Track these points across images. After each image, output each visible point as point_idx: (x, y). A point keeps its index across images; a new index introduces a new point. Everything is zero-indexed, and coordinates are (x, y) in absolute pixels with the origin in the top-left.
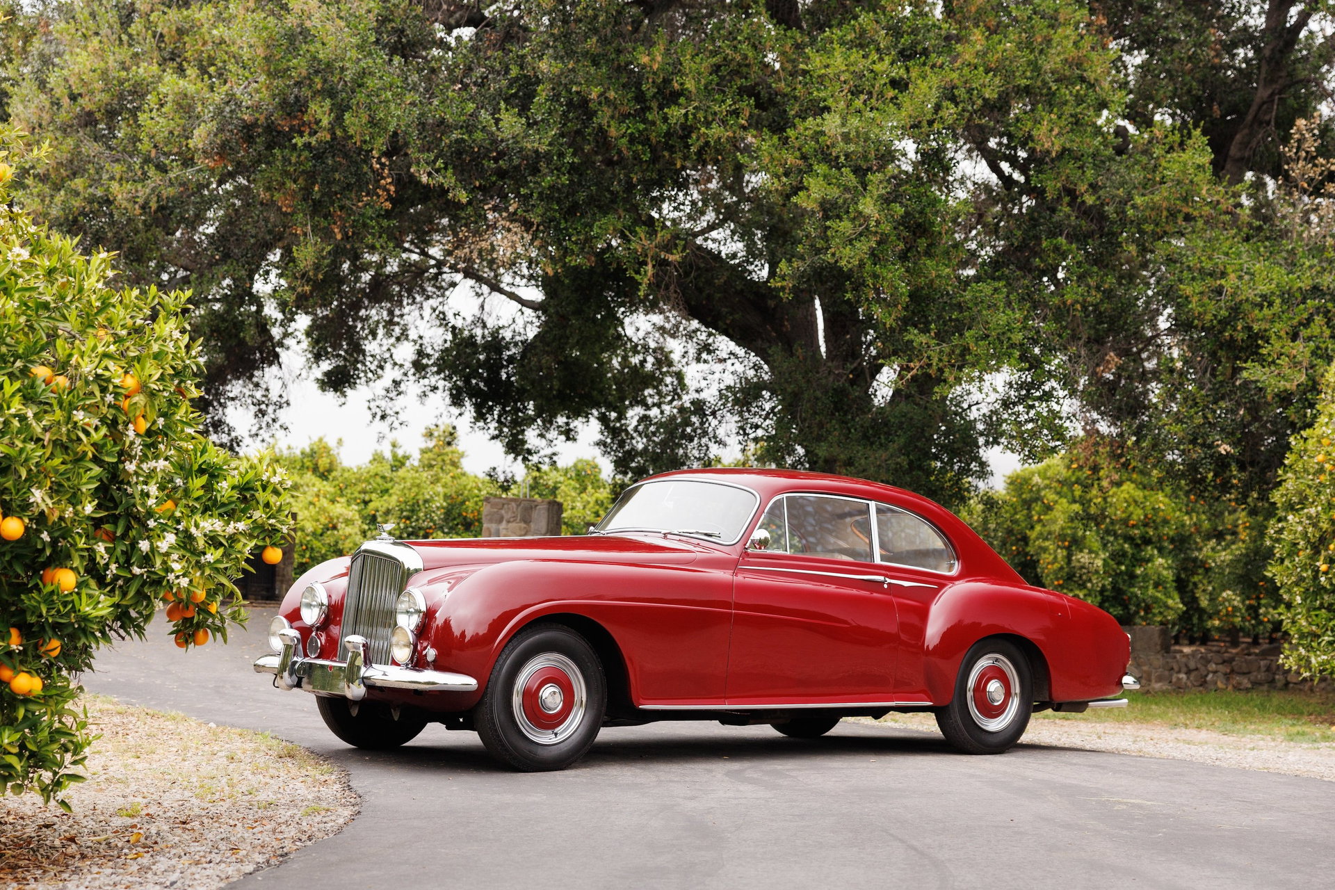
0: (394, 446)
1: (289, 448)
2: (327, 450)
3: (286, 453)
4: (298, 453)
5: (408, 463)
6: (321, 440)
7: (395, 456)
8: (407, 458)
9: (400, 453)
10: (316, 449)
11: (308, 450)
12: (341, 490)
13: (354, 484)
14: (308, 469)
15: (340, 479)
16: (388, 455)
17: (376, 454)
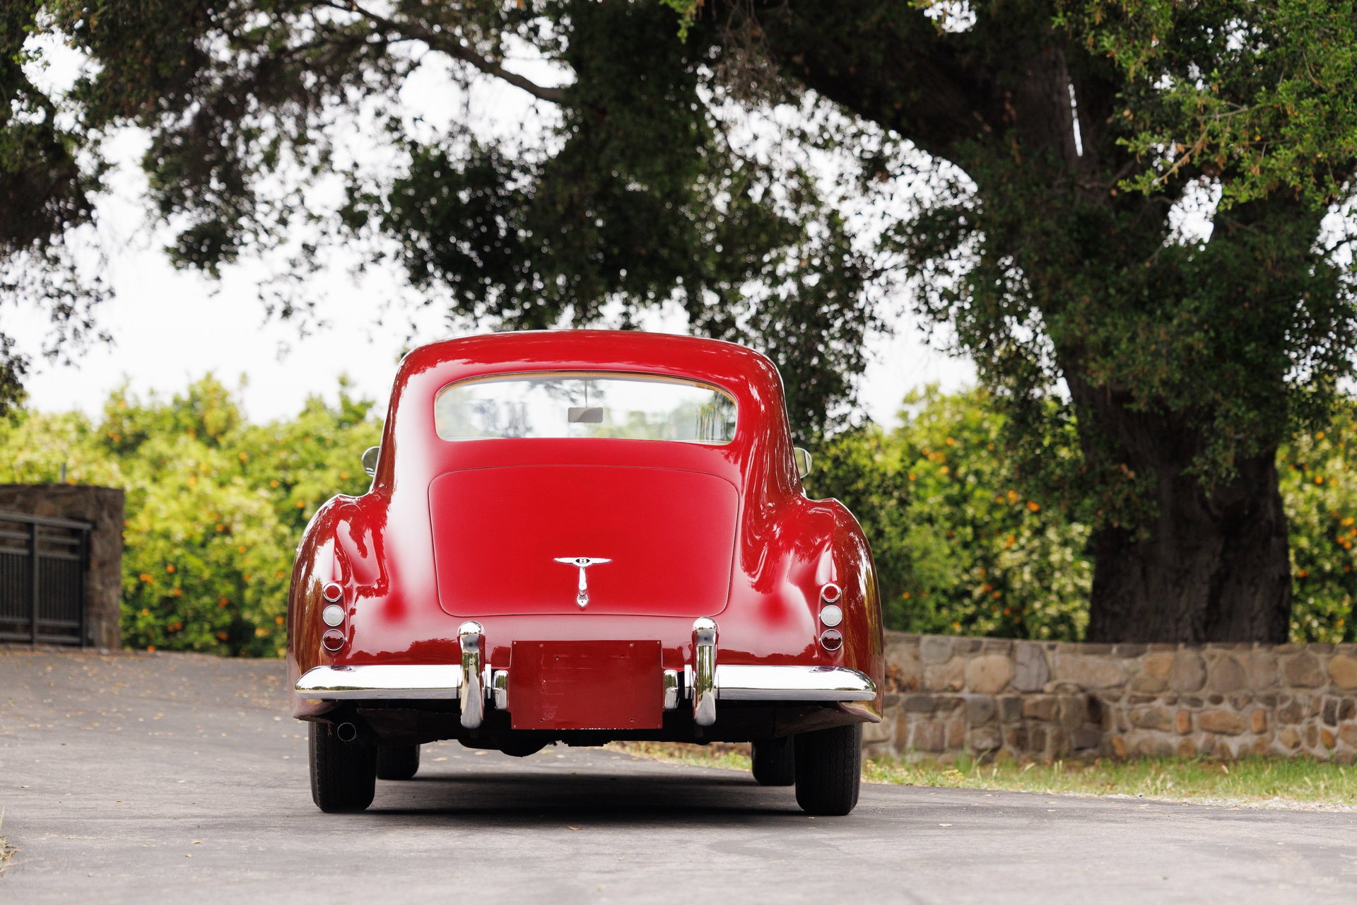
0: (343, 382)
1: (152, 393)
2: (221, 396)
3: (145, 402)
4: (168, 401)
6: (209, 377)
7: (346, 404)
8: (367, 405)
9: (355, 397)
10: (199, 391)
11: (185, 396)
12: (242, 464)
13: (267, 454)
14: (186, 429)
15: (240, 445)
16: (333, 402)
17: (311, 399)
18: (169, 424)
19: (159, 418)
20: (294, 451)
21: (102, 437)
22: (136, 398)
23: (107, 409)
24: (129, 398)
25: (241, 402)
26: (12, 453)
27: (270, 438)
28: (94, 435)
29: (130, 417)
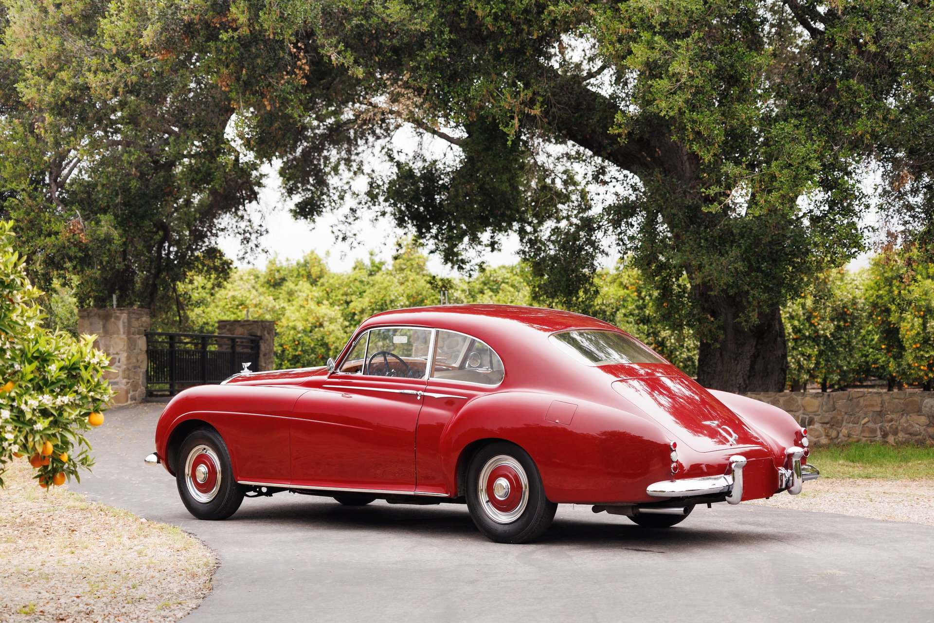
0: (372, 254)
1: (287, 260)
2: (318, 261)
3: (285, 264)
4: (295, 263)
5: (383, 268)
6: (312, 252)
7: (373, 263)
8: (382, 263)
9: (377, 260)
10: (308, 258)
11: (302, 261)
12: (327, 293)
13: (339, 289)
14: (303, 276)
15: (326, 285)
16: (367, 262)
17: (358, 262)
18: (295, 274)
19: (291, 271)
20: (350, 287)
21: (266, 280)
22: (281, 263)
23: (267, 268)
24: (277, 263)
25: (327, 263)
27: (340, 281)
28: (262, 280)
29: (278, 271)
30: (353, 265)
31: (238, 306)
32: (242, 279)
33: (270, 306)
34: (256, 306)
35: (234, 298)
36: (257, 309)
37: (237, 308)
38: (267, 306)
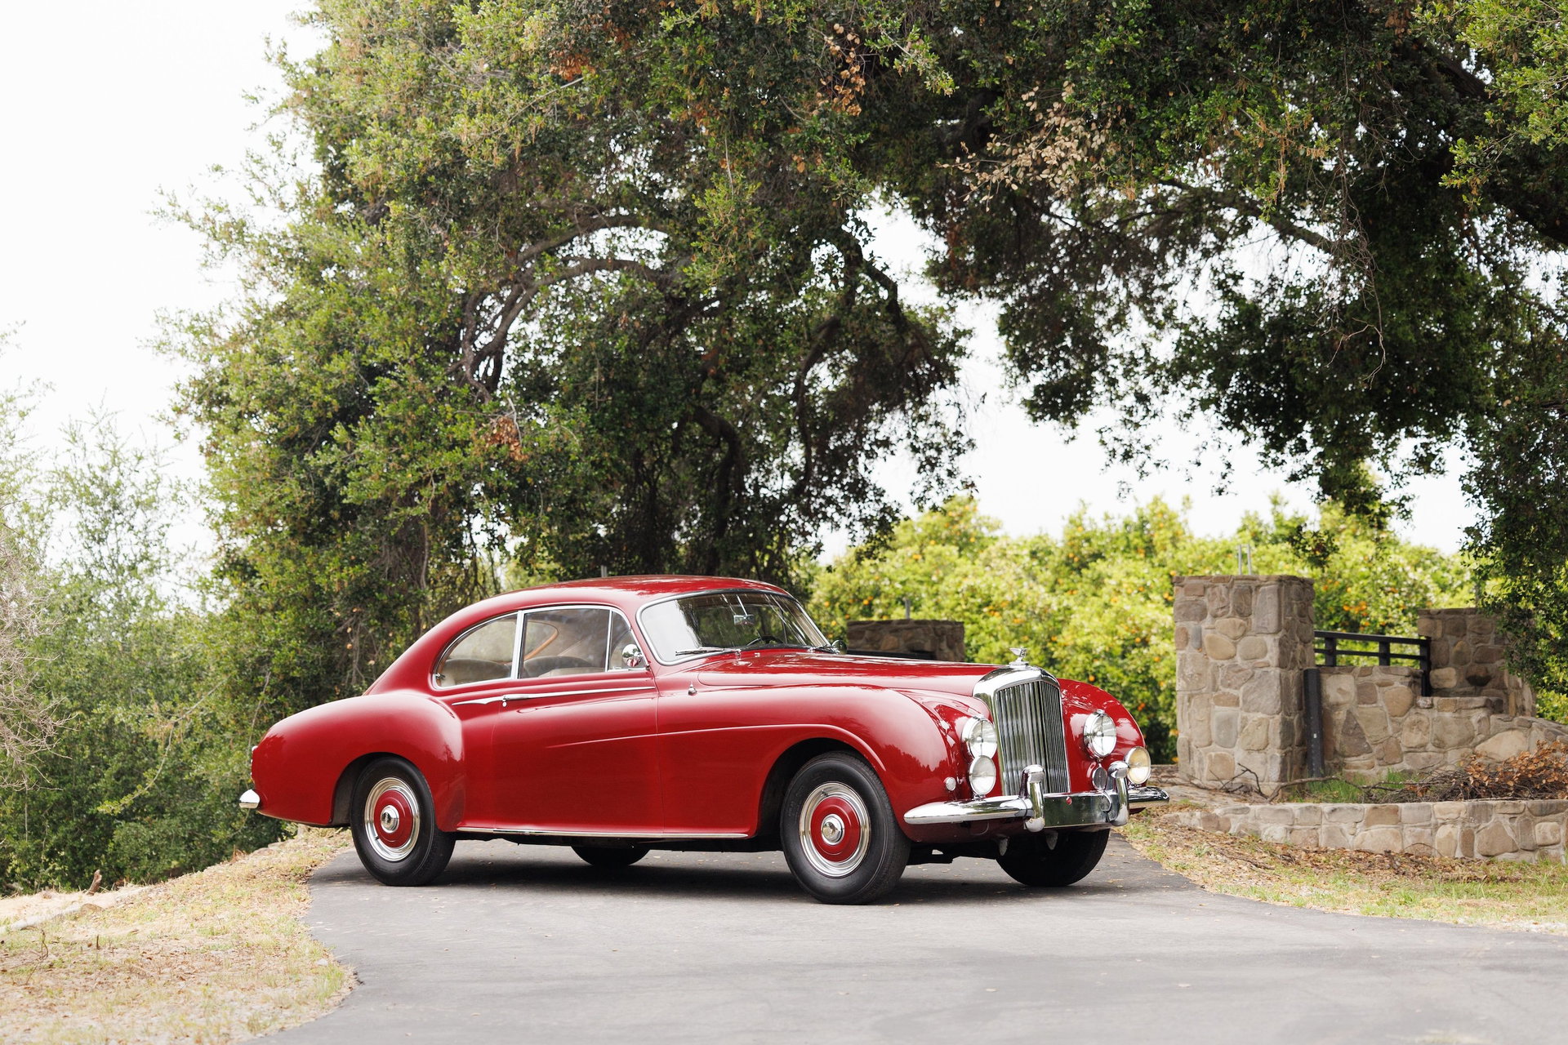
0: (1275, 503)
1: (1107, 517)
2: (1168, 520)
3: (1102, 525)
4: (1120, 523)
6: (1156, 501)
10: (1147, 513)
11: (1135, 520)
14: (1136, 549)
15: (1169, 562)
16: (1267, 518)
17: (1248, 518)
18: (1122, 545)
19: (1114, 539)
20: (1217, 567)
21: (1063, 558)
22: (1092, 521)
23: (1066, 534)
24: (1086, 523)
25: (1186, 522)
26: (957, 580)
27: (1195, 556)
28: (1055, 560)
29: (1088, 540)
30: (1239, 525)
31: (980, 607)
32: (1004, 555)
33: (1040, 605)
34: (1012, 605)
35: (973, 591)
36: (1015, 611)
37: (979, 612)
38: (1034, 606)
